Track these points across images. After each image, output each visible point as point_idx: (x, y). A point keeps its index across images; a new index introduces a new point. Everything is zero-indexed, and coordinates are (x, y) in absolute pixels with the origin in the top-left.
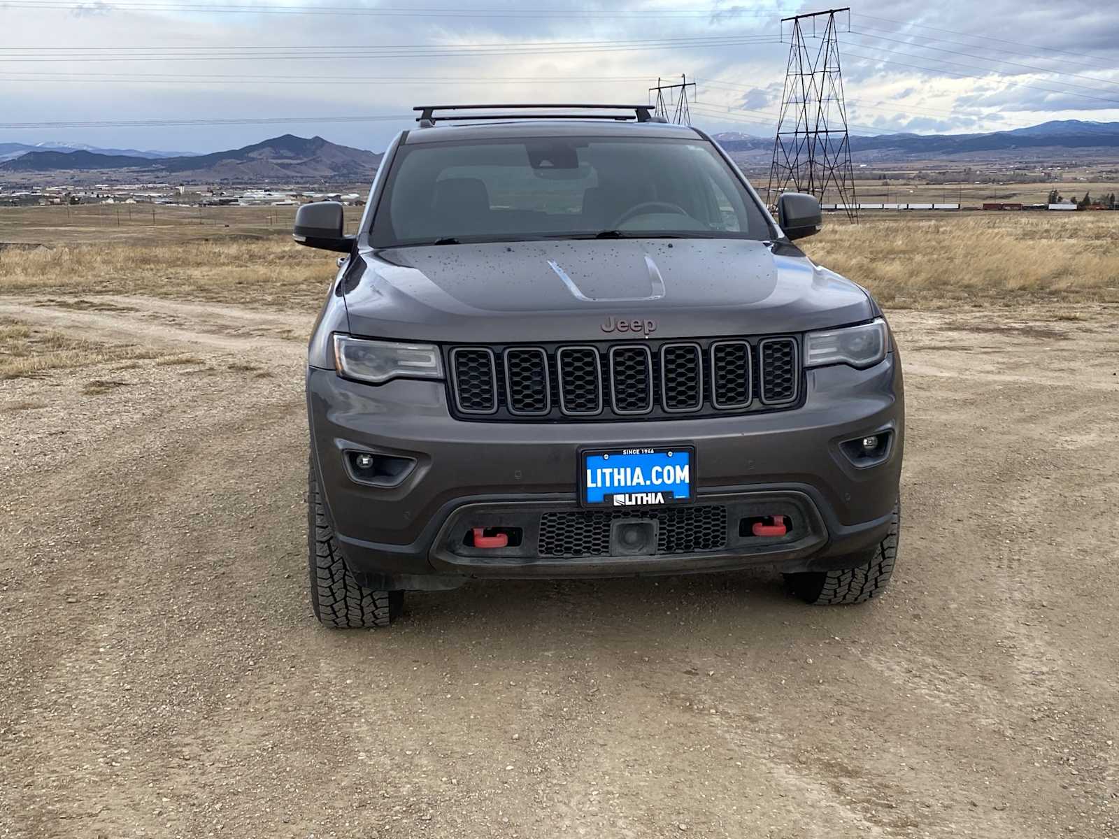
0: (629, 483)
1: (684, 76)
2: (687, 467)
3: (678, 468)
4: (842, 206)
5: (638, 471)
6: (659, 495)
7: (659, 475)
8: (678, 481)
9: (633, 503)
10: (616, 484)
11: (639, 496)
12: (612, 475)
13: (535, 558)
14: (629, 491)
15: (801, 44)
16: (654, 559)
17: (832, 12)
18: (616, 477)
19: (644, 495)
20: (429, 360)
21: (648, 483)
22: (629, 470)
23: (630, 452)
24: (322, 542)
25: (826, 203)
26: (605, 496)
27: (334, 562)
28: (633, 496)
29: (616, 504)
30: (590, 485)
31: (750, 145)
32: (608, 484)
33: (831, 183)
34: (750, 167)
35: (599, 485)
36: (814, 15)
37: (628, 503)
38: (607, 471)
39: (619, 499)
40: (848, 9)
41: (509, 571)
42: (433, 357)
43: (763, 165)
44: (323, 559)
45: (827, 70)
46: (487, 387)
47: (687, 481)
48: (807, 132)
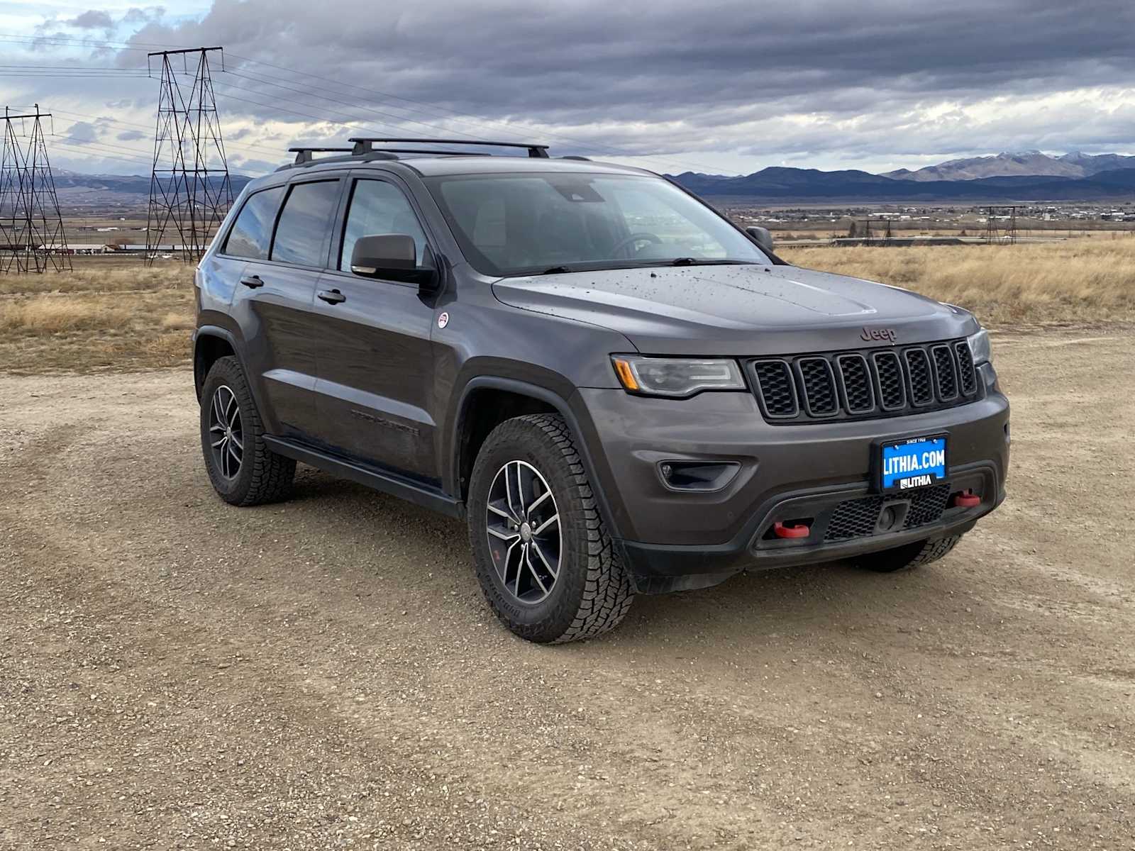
0: (909, 470)
1: (37, 106)
2: (943, 451)
3: (938, 452)
4: (180, 247)
5: (915, 456)
6: (928, 477)
7: (927, 460)
8: (938, 465)
9: (912, 486)
10: (901, 471)
11: (916, 478)
12: (898, 462)
13: (819, 544)
14: (909, 476)
15: (172, 80)
16: (902, 534)
17: (204, 50)
18: (901, 464)
19: (919, 478)
20: (722, 373)
21: (921, 467)
22: (909, 457)
23: (911, 442)
24: (593, 556)
25: (162, 244)
26: (894, 481)
27: (602, 574)
28: (913, 479)
29: (902, 488)
30: (886, 473)
31: (71, 182)
32: (896, 471)
33: (171, 223)
34: (73, 205)
35: (891, 472)
36: (184, 51)
37: (910, 486)
38: (896, 459)
39: (904, 483)
40: (221, 48)
41: (795, 559)
42: (727, 369)
43: (87, 203)
44: (593, 572)
45: (203, 108)
46: (787, 394)
47: (943, 464)
48: (184, 171)
